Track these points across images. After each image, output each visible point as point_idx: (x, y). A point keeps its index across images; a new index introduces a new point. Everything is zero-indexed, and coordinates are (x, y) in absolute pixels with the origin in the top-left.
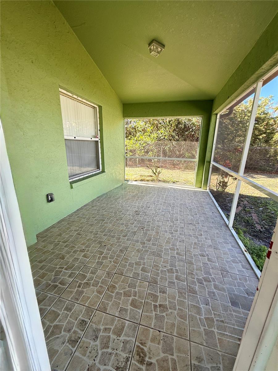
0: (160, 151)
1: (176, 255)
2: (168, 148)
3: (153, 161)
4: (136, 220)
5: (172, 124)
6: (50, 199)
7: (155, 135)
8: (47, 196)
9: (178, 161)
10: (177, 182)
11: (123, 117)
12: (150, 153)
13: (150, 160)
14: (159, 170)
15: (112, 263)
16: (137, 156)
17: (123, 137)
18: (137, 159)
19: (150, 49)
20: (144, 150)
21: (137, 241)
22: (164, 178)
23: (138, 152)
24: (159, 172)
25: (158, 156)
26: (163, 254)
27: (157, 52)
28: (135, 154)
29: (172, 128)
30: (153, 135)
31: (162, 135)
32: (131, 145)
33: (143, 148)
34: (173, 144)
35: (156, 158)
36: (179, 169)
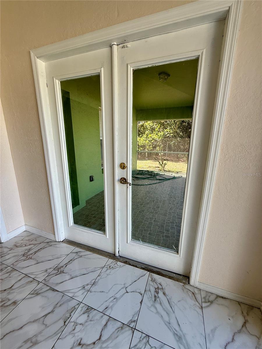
0: (165, 146)
1: (176, 216)
2: (173, 143)
3: (160, 154)
4: (148, 196)
5: (176, 123)
6: (91, 179)
7: (162, 133)
8: (90, 177)
9: (182, 155)
10: (180, 172)
11: (136, 120)
12: (158, 148)
13: (157, 154)
14: (164, 162)
15: (135, 217)
16: (146, 150)
17: (136, 136)
18: (147, 153)
19: (160, 77)
20: (153, 145)
21: (150, 208)
22: (169, 169)
23: (147, 147)
24: (165, 164)
25: (164, 150)
26: (167, 215)
27: (164, 79)
28: (145, 149)
29: (177, 126)
30: (160, 133)
31: (168, 133)
32: (142, 142)
33: (151, 144)
34: (177, 140)
35: (162, 152)
36: (183, 162)
